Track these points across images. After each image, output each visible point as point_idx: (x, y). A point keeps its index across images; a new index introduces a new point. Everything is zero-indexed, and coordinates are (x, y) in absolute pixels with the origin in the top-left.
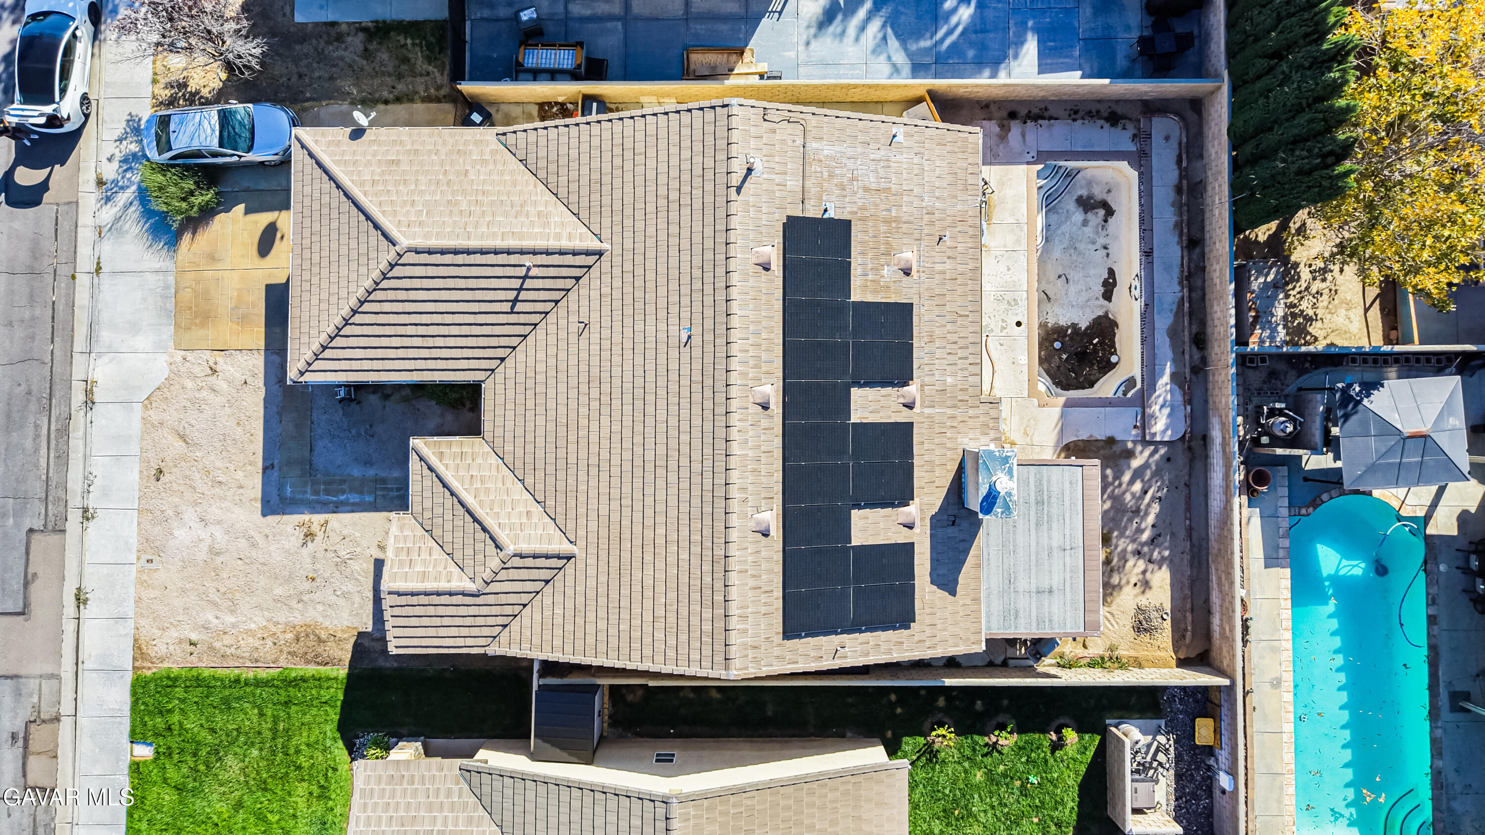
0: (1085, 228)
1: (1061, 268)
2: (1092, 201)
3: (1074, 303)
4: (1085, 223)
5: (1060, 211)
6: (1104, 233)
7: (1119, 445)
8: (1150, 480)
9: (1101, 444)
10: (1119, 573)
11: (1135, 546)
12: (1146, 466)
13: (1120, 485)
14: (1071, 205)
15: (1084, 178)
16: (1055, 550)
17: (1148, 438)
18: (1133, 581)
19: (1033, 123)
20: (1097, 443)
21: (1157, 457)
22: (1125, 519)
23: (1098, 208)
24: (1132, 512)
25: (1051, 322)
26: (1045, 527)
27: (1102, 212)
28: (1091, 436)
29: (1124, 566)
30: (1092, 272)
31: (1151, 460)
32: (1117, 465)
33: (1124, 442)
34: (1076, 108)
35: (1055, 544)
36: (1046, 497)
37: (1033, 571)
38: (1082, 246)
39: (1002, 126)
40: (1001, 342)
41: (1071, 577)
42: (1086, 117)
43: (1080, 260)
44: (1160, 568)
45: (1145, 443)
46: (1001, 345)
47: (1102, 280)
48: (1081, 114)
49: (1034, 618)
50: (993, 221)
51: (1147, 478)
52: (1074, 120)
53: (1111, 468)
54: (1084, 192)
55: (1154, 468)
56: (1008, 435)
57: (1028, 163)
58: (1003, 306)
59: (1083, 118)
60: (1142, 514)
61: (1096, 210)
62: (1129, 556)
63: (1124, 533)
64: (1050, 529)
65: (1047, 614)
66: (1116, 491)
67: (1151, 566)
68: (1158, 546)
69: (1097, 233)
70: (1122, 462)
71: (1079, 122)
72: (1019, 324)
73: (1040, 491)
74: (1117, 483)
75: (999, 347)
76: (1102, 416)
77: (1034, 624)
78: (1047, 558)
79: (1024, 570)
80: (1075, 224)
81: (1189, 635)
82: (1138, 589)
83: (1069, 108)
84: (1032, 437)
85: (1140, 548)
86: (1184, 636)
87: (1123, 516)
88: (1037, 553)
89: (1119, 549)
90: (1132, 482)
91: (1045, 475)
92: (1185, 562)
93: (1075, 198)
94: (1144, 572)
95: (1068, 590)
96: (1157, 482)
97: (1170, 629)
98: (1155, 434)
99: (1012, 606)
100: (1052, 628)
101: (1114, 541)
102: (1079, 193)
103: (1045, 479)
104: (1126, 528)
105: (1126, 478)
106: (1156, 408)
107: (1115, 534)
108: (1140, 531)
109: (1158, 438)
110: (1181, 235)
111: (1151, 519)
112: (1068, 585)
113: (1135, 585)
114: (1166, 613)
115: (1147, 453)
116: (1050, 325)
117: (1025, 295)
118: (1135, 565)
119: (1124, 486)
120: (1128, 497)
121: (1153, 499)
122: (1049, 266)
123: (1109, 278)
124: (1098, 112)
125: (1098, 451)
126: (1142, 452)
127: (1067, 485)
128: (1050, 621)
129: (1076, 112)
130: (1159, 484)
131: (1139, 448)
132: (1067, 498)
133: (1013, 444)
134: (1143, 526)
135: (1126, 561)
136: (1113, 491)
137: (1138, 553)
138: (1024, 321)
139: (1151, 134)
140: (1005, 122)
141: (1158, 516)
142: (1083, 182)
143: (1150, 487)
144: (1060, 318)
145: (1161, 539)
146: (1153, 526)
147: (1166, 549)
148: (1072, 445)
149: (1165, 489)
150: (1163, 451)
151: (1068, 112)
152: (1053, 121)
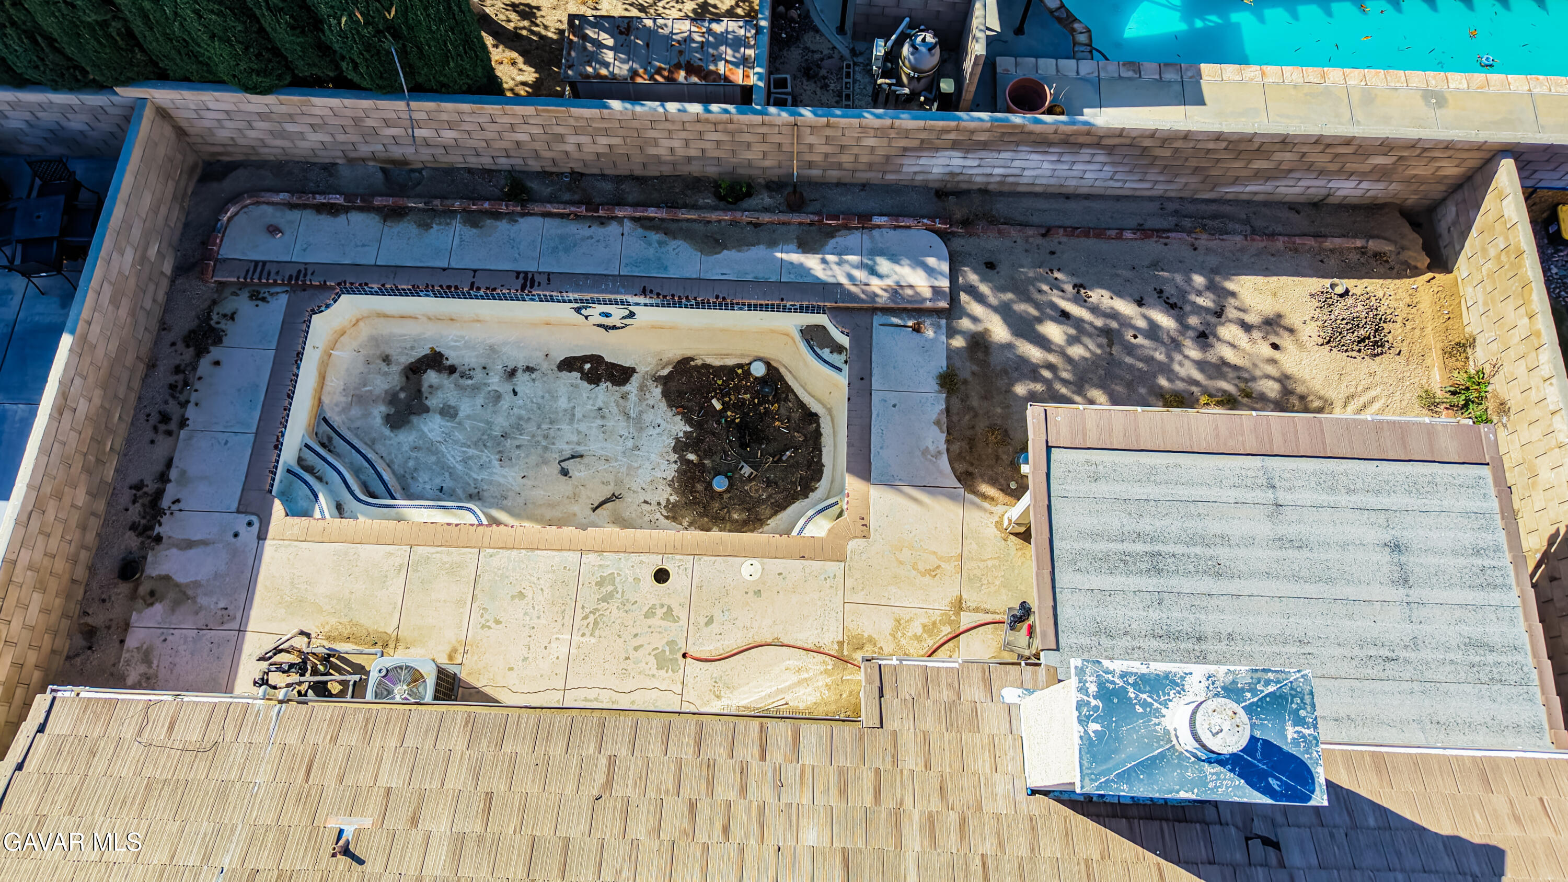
0: (461, 414)
1: (545, 469)
2: (402, 395)
3: (630, 444)
4: (449, 412)
5: (411, 464)
6: (479, 375)
7: (958, 363)
8: (1037, 306)
9: (955, 401)
10: (1254, 379)
11: (1188, 343)
12: (1004, 311)
13: (1050, 367)
14: (406, 438)
15: (346, 409)
16: (1281, 530)
17: (943, 304)
18: (1267, 351)
19: (164, 520)
20: (954, 410)
21: (984, 289)
22: (1129, 360)
23: (419, 383)
24: (1110, 344)
25: (666, 494)
26: (1222, 553)
27: (431, 377)
28: (937, 423)
29: (1235, 368)
30: (563, 403)
31: (993, 300)
32: (1005, 372)
33: (951, 353)
34: (154, 419)
35: (1264, 528)
36: (1139, 547)
37: (1350, 591)
38: (501, 422)
39: (153, 596)
40: (703, 621)
41: (1349, 491)
42: (183, 398)
43: (531, 427)
44: (1233, 294)
45: (953, 311)
46: (710, 621)
47: (585, 384)
48: (172, 408)
49: (1478, 597)
50: (390, 630)
51: (1033, 312)
52: (183, 423)
53: (1013, 385)
54: (379, 411)
55: (1009, 296)
56: (936, 616)
57: (262, 536)
58: (613, 611)
59: (184, 404)
60: (1114, 325)
61: (425, 388)
62: (1211, 357)
63: (1160, 363)
64: (1225, 540)
65: (1461, 561)
66: (1065, 375)
67: (1231, 313)
68: (1183, 294)
69: (476, 388)
70: (996, 360)
71: (191, 412)
72: (661, 576)
73: (1125, 561)
74: (1047, 374)
75: (715, 627)
76: (892, 398)
77: (1496, 597)
78: (1305, 553)
79: (1351, 617)
80: (449, 435)
81: (1373, 245)
82: (1285, 341)
83: (150, 435)
84: (941, 559)
85: (1191, 333)
86: (1377, 255)
87: (1120, 364)
88: (1297, 578)
89: (1198, 376)
90: (1043, 343)
91: (1077, 546)
92: (1214, 244)
93: (387, 432)
94: (1247, 327)
95: (1385, 501)
96: (1040, 291)
97: (1366, 282)
98: (936, 290)
99: (1458, 656)
100: (1497, 549)
101: (1180, 385)
102: (378, 421)
103: (1088, 545)
104: (1150, 360)
105: (1034, 353)
106: (876, 285)
107: (1163, 382)
108: (1153, 331)
109: (945, 283)
110: (496, 215)
111: (1125, 307)
112: (1372, 501)
113: (1275, 346)
114: (1333, 286)
115: (977, 309)
116: (673, 498)
117: (591, 558)
118: (1233, 346)
119: (1052, 358)
120: (1076, 351)
121: (1081, 301)
122: (539, 494)
123: (581, 370)
124: (177, 370)
125: (971, 408)
126: (975, 319)
127: (1102, 489)
128: (1477, 552)
129: (165, 418)
130: (1045, 288)
131: (965, 324)
132: (1138, 491)
133: (959, 606)
134: (1141, 324)
135: (1224, 363)
136: (1065, 382)
137: (1204, 337)
138: (656, 562)
139: (256, 263)
140: (143, 590)
141: (1118, 293)
142: (355, 412)
143: (1054, 306)
144: (659, 474)
145: (1169, 290)
146: (1140, 303)
147: (1189, 281)
148: (961, 467)
149: (1057, 275)
150: (973, 278)
151: (160, 438)
152: (173, 474)
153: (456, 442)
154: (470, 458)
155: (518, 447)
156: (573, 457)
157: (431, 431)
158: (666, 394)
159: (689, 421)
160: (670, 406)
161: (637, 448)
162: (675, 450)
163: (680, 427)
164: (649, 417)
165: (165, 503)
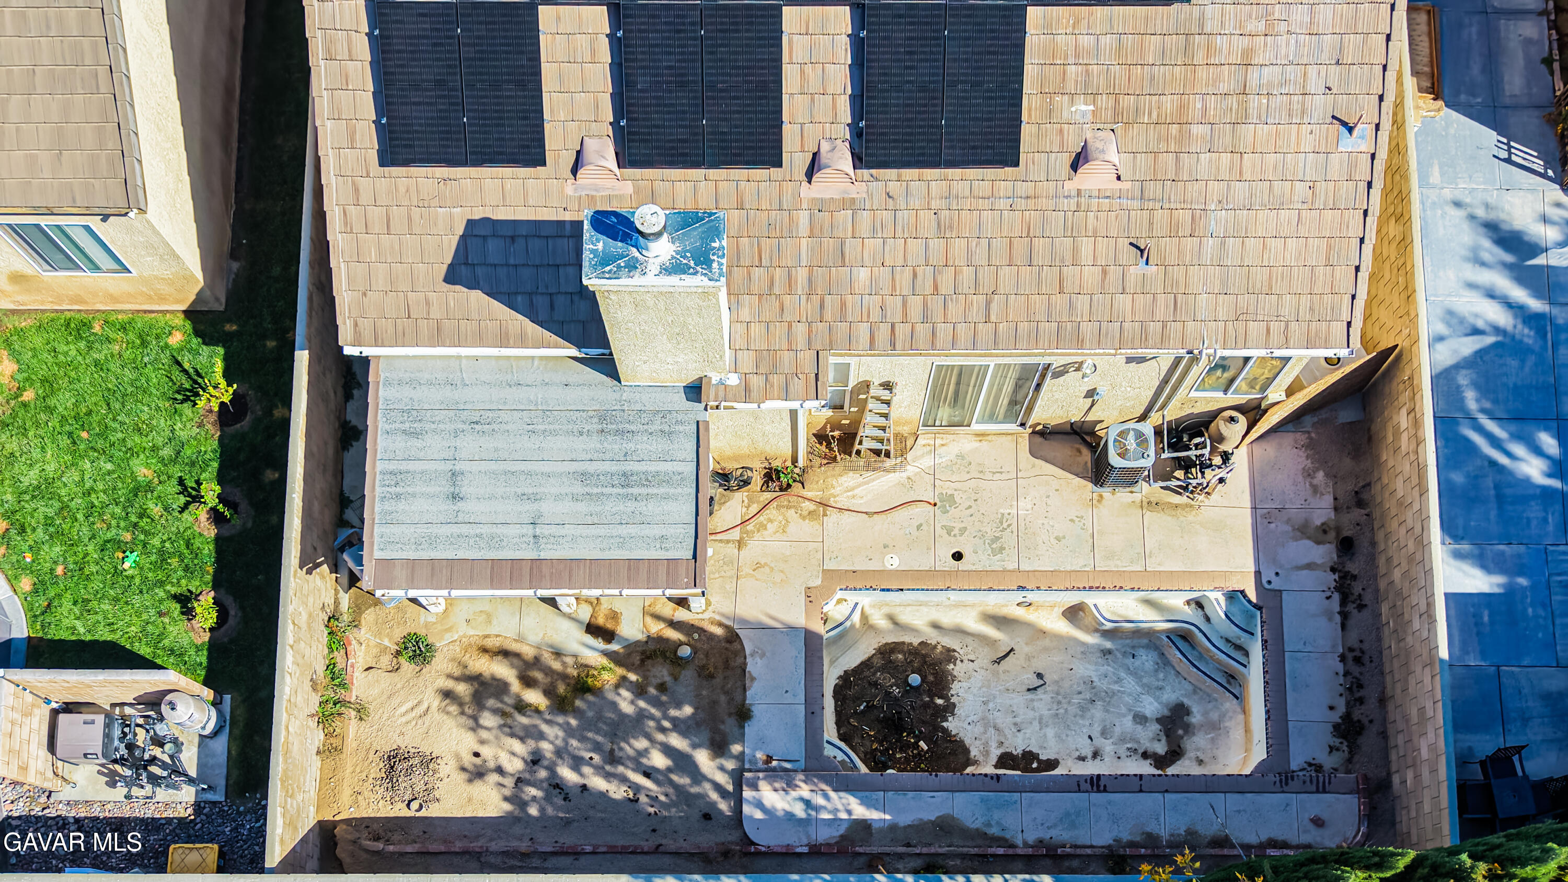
0: (1130, 717)
1: (1056, 677)
2: (1180, 732)
3: (991, 705)
4: (1141, 719)
5: (1161, 676)
6: (1123, 752)
7: (736, 730)
8: (671, 783)
9: (738, 698)
10: (501, 727)
11: (548, 755)
12: (697, 776)
13: (663, 730)
14: (1171, 696)
15: (1223, 716)
16: (536, 506)
17: (748, 775)
20: (739, 690)
21: (714, 796)
22: (599, 739)
23: (1169, 742)
24: (612, 751)
25: (957, 669)
26: (579, 489)
27: (1161, 748)
28: (753, 679)
29: (512, 735)
30: (1050, 732)
31: (707, 786)
32: (698, 724)
33: (741, 739)
34: (1366, 661)
35: (546, 507)
36: (635, 491)
37: (494, 466)
38: (1097, 712)
39: (1324, 529)
40: (924, 527)
41: (480, 536)
42: (1349, 678)
43: (1073, 710)
44: (506, 799)
45: (738, 778)
46: (919, 527)
47: (1035, 750)
48: (1354, 669)
51: (674, 777)
52: (1343, 658)
53: (693, 714)
54: (1196, 718)
55: (694, 790)
58: (990, 530)
59: (1346, 674)
60: (608, 768)
61: (1164, 739)
62: (532, 743)
63: (573, 737)
64: (575, 498)
65: (411, 490)
66: (652, 724)
67: (509, 782)
68: (548, 798)
69: (1122, 740)
70: (705, 735)
72: (958, 556)
73: (647, 480)
74: (666, 724)
75: (915, 524)
76: (789, 698)
78: (520, 492)
79: (496, 450)
80: (1137, 700)
82: (468, 760)
83: (1366, 648)
85: (546, 763)
86: (377, 838)
87: (605, 736)
88: (529, 474)
89: (545, 728)
90: (668, 750)
91: (679, 490)
93: (1186, 701)
94: (500, 770)
95: (456, 530)
96: (667, 795)
97: (391, 815)
98: (755, 787)
99: (428, 427)
101: (560, 719)
102: (1195, 709)
103: (672, 491)
104: (583, 739)
105: (677, 741)
106: (805, 791)
107: (573, 722)
108: (577, 763)
109: (747, 794)
111: (598, 783)
112: (466, 528)
113: (477, 755)
114: (420, 809)
115: (722, 779)
116: (951, 666)
117: (1012, 566)
118: (513, 754)
119: (660, 737)
120: (641, 744)
122: (1057, 658)
123: (1040, 762)
124: (1361, 701)
125: (726, 693)
126: (722, 769)
127: (657, 531)
128: (398, 496)
129: (1358, 658)
130: (662, 798)
131: (730, 765)
132: (633, 530)
134: (587, 770)
135: (522, 739)
136: (652, 717)
137: (535, 760)
138: (961, 565)
139: (1324, 793)
140: (1332, 534)
141: (604, 795)
142: (1214, 716)
143: (657, 782)
144: (964, 684)
145: (559, 801)
146: (584, 787)
147: (542, 810)
148: (736, 646)
149: (652, 810)
150: (724, 806)
151: (1356, 645)
152: (1338, 618)
153: (1130, 695)
154: (1116, 682)
155: (1080, 693)
156: (1035, 689)
157: (1151, 703)
158: (967, 751)
159: (945, 731)
160: (962, 742)
161: (984, 703)
162: (954, 705)
163: (951, 725)
164: (978, 729)
165: (1336, 597)
